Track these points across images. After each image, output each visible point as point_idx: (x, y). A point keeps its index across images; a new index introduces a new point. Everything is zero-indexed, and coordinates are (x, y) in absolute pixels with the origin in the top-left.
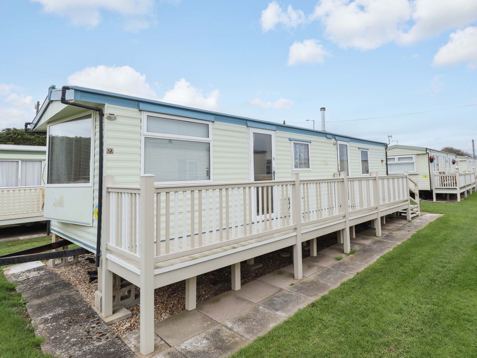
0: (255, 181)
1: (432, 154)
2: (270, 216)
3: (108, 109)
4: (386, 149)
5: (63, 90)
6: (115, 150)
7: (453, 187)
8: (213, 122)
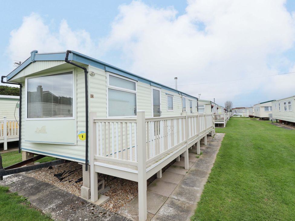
0: (154, 116)
1: (213, 104)
2: (159, 136)
3: (91, 69)
4: (198, 101)
5: (67, 53)
6: (94, 96)
7: (222, 120)
8: (137, 81)
